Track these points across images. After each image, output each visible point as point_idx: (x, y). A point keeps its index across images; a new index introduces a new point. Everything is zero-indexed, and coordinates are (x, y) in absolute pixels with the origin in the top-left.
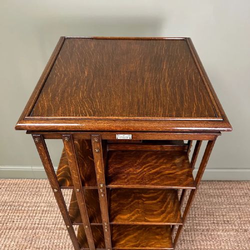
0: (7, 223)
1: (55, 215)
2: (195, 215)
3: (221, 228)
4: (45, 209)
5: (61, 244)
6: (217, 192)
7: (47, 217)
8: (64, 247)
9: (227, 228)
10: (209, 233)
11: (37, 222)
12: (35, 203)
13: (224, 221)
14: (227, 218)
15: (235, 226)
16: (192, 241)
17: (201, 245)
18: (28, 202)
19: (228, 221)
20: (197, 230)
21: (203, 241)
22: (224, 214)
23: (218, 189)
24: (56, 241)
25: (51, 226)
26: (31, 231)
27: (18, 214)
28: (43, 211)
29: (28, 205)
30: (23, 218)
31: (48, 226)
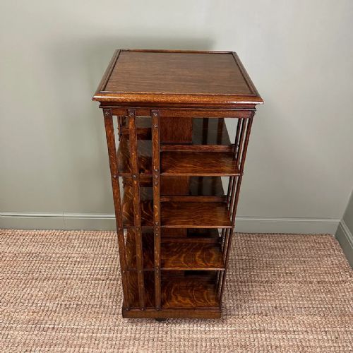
0: (32, 274)
1: (89, 266)
2: (253, 267)
3: (282, 279)
4: (78, 260)
5: (97, 294)
6: (279, 245)
7: (80, 268)
8: (100, 296)
9: (290, 279)
10: (269, 284)
11: (69, 273)
12: (66, 253)
13: (286, 273)
14: (289, 270)
15: (299, 278)
16: (250, 292)
17: (258, 295)
18: (57, 253)
19: (291, 273)
20: (255, 281)
21: (262, 292)
22: (287, 266)
23: (280, 242)
24: (91, 291)
25: (85, 276)
26: (61, 282)
27: (46, 265)
28: (76, 262)
29: (58, 255)
30: (52, 268)
31: (82, 277)
